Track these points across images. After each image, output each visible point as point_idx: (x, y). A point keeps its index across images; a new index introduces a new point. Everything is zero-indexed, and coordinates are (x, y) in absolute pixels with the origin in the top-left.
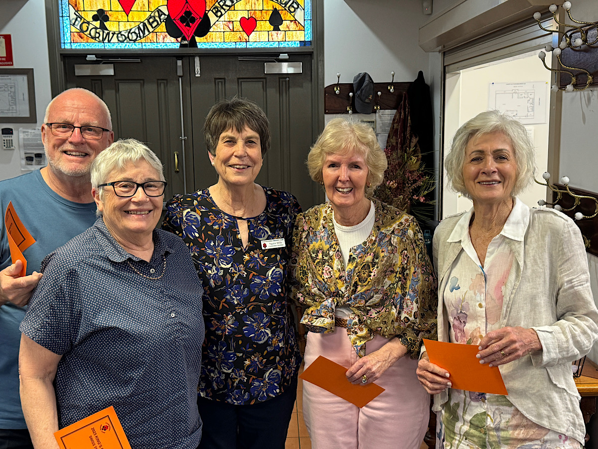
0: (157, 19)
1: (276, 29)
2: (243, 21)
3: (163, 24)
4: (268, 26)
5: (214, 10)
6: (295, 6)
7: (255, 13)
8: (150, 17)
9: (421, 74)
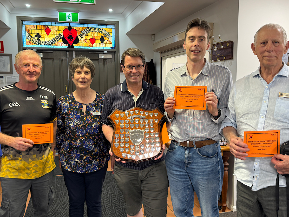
0: (59, 37)
1: (102, 43)
2: (90, 39)
3: (62, 39)
4: (99, 42)
5: (80, 35)
6: (109, 35)
7: (95, 37)
8: (57, 37)
9: (152, 59)
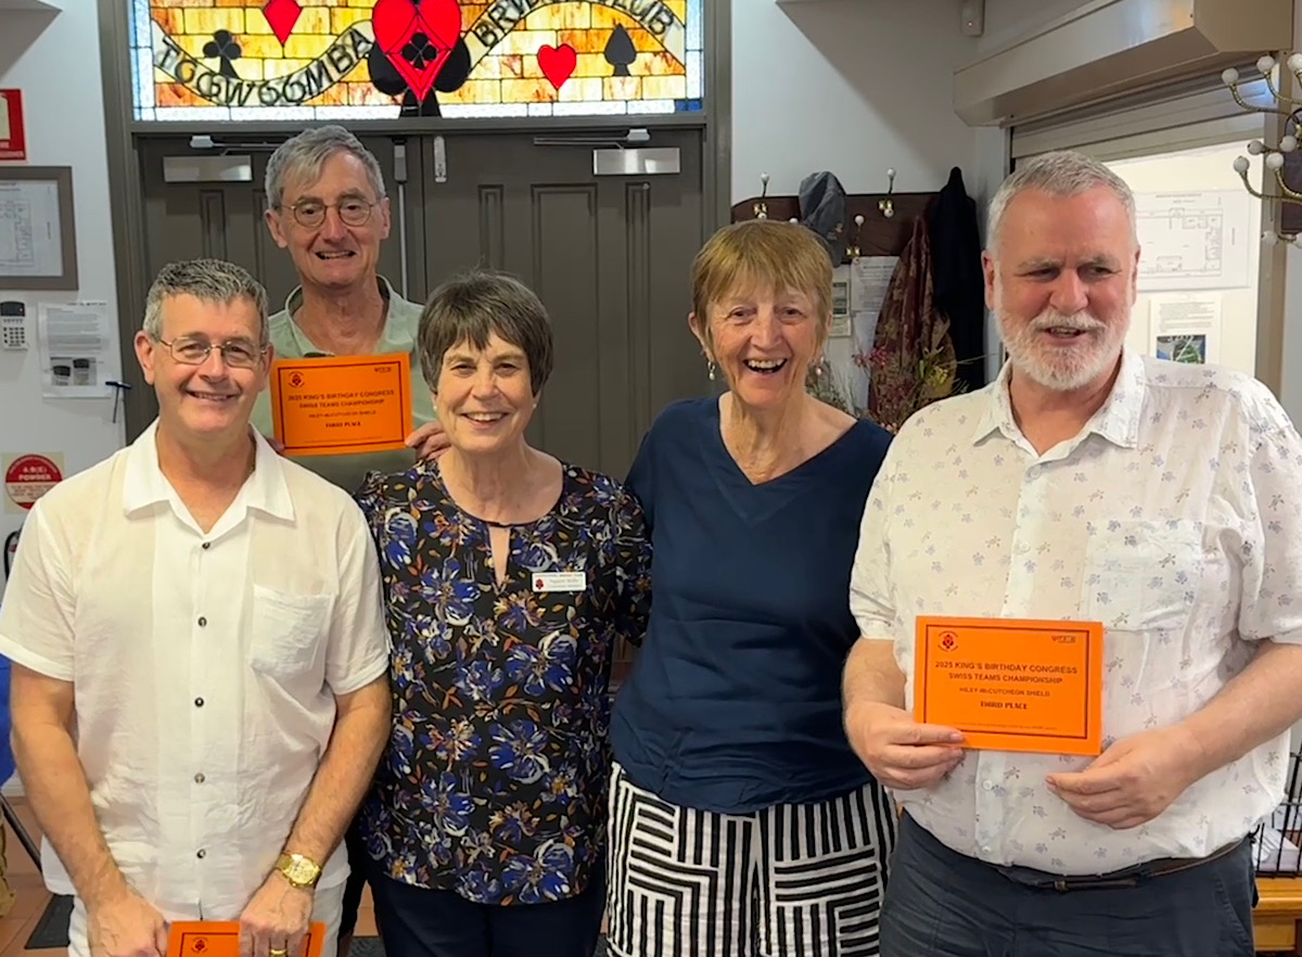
4: (601, 64)
7: (571, 36)
9: (956, 173)
